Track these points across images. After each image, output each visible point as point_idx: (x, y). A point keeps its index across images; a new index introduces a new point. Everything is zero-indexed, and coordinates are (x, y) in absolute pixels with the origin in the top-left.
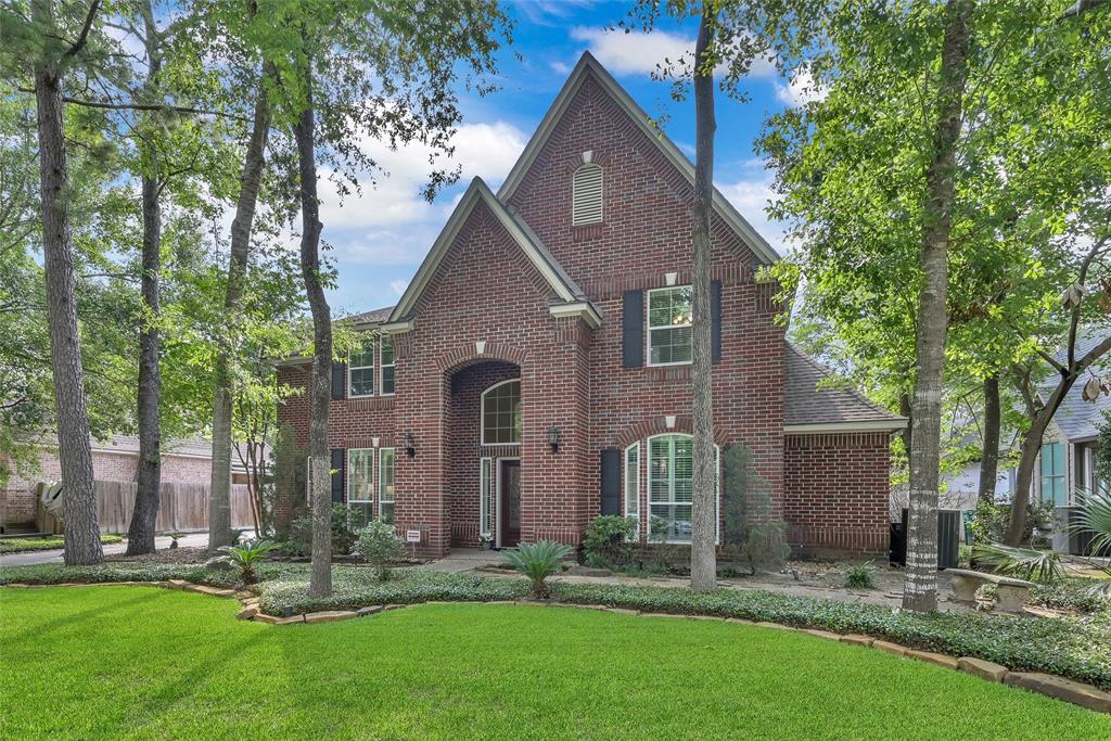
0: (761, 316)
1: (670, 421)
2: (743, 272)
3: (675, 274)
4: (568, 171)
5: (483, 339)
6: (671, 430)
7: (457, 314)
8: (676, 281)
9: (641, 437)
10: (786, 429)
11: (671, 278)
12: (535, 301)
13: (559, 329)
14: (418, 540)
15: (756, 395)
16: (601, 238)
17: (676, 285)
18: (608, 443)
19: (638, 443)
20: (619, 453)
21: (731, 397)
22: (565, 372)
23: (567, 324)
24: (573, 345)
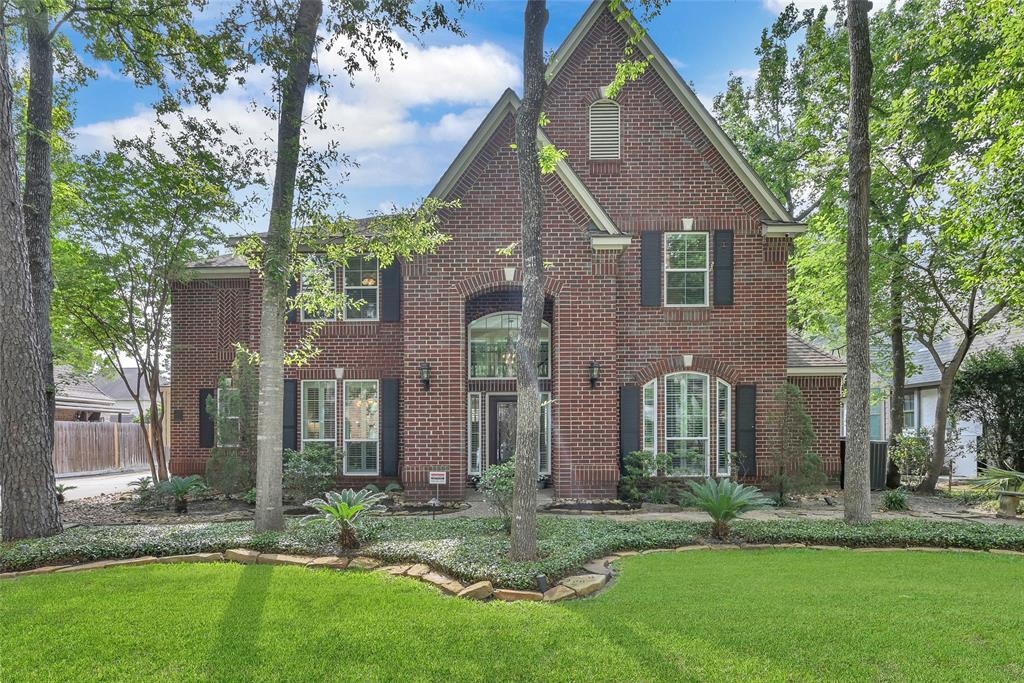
0: (768, 268)
1: (688, 360)
2: (753, 225)
3: (692, 220)
4: (584, 103)
5: (514, 265)
6: (688, 369)
7: (482, 235)
8: (693, 227)
9: (658, 375)
10: (789, 371)
11: (688, 223)
12: (572, 230)
13: (598, 261)
14: (444, 482)
15: (763, 339)
16: (618, 175)
17: (693, 231)
18: (627, 379)
19: (655, 380)
20: (639, 390)
21: (742, 339)
22: (603, 307)
23: (607, 257)
24: (612, 280)
